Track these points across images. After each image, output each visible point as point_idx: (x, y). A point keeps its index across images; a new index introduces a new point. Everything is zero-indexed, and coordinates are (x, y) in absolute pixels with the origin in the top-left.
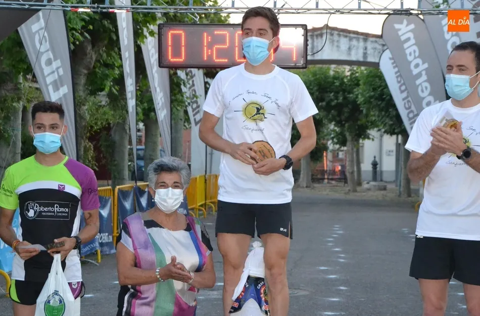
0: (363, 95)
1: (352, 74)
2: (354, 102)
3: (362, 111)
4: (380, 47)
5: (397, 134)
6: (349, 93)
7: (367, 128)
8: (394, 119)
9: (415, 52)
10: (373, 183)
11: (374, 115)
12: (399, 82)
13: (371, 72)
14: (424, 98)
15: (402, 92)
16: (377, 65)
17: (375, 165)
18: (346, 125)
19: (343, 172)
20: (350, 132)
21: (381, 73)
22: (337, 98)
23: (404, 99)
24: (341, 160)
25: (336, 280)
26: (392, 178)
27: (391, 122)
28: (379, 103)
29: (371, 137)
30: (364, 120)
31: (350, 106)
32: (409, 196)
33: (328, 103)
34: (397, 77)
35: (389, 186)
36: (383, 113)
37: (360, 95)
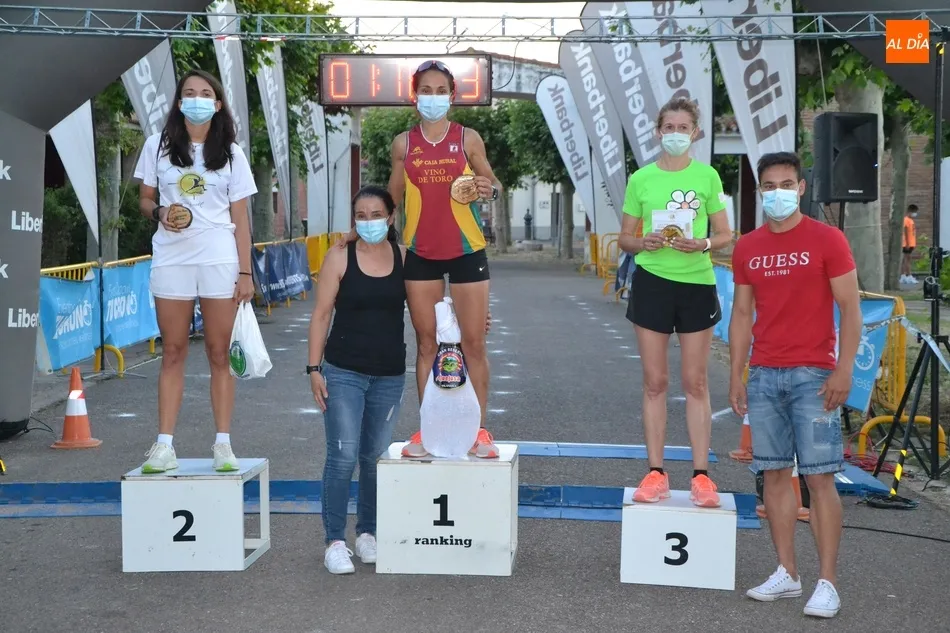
0: (514, 134)
1: (500, 109)
2: (504, 142)
3: (513, 154)
4: (536, 75)
5: (555, 182)
6: (497, 132)
7: (519, 174)
8: (552, 163)
9: (592, 80)
10: (525, 242)
11: (528, 158)
12: (560, 118)
13: (523, 106)
14: (601, 138)
15: (564, 130)
16: (533, 97)
17: (529, 220)
19: (488, 229)
21: (538, 107)
23: (566, 139)
24: (486, 214)
25: (501, 355)
26: (547, 235)
27: (549, 168)
28: (534, 144)
29: (523, 185)
30: (514, 166)
32: (571, 256)
34: (558, 112)
35: (545, 246)
36: (539, 156)
37: (511, 134)
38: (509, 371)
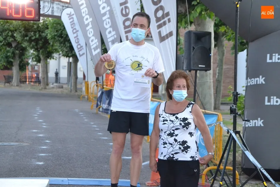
0: (50, 34)
1: (44, 22)
2: (45, 38)
3: (50, 43)
4: (61, 7)
5: (69, 57)
6: (42, 32)
7: (53, 53)
8: (68, 48)
9: (86, 11)
10: (55, 84)
11: (57, 45)
12: (72, 28)
13: (55, 21)
14: (90, 38)
15: (74, 33)
16: (59, 18)
17: (57, 74)
18: (41, 51)
19: (38, 77)
20: (43, 55)
21: (62, 22)
22: (35, 35)
23: (75, 37)
24: (36, 71)
25: (43, 137)
26: (66, 81)
27: (66, 50)
28: (60, 39)
29: (55, 58)
30: (51, 48)
31: (43, 40)
32: (76, 91)
33: (30, 38)
34: (71, 25)
35: (65, 86)
36: (62, 45)
37: (49, 34)
38: (46, 144)
